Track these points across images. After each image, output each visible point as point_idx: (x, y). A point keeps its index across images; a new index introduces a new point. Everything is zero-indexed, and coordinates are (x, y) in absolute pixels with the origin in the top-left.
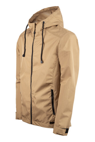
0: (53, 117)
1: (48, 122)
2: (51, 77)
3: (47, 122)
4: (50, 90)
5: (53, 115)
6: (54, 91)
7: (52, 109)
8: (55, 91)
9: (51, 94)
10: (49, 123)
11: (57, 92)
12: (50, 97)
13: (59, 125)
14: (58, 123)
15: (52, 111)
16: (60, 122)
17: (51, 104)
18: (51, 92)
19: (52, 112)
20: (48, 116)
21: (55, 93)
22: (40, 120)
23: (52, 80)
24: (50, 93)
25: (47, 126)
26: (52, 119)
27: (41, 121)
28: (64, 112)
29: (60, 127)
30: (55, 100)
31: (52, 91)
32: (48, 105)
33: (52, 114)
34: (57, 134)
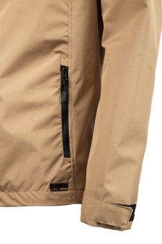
0: (62, 165)
1: (45, 184)
2: (64, 18)
3: (40, 184)
4: (58, 70)
5: (62, 158)
6: (70, 71)
7: (60, 138)
8: (75, 71)
9: (59, 84)
10: (48, 186)
11: (81, 74)
12: (57, 93)
13: (107, 194)
14: (102, 186)
15: (61, 144)
16: (108, 182)
17: (59, 120)
18: (59, 77)
19: (60, 149)
20: (47, 163)
21: (74, 77)
22: (17, 184)
23: (66, 28)
24: (56, 81)
25: (42, 198)
26: (60, 172)
27: (20, 187)
28: (122, 144)
29: (107, 199)
30: (76, 104)
31: (64, 70)
32: (47, 123)
33: (60, 155)
34: (99, 224)
